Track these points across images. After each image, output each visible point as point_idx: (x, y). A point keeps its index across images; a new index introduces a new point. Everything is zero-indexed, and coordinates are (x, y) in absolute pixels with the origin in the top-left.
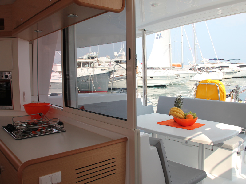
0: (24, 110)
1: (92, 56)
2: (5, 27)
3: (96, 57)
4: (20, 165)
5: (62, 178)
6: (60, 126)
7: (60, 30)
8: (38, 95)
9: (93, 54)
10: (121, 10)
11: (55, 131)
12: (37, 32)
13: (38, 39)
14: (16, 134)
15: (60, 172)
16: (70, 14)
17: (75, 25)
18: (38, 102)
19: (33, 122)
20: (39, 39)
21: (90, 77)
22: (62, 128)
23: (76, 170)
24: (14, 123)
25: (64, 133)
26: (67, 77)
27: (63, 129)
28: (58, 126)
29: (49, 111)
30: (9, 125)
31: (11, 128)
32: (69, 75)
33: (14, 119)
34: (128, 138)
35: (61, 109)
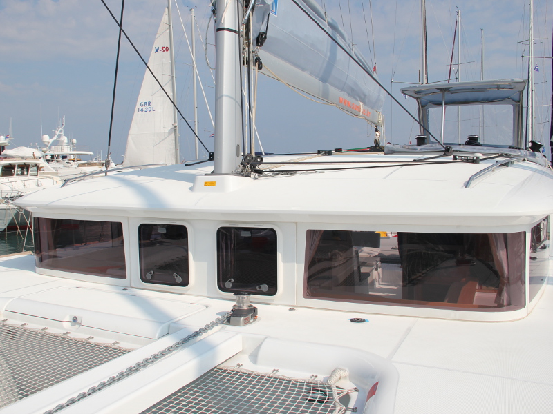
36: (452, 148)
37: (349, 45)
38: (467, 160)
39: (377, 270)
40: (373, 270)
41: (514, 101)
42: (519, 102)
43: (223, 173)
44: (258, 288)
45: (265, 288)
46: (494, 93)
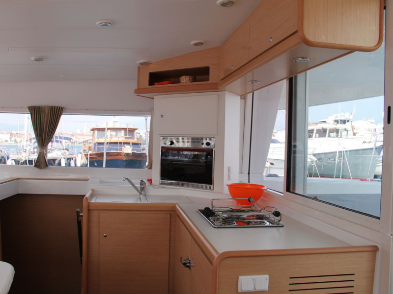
0: (228, 193)
1: (343, 118)
2: (210, 78)
3: (348, 121)
4: (216, 256)
5: (269, 285)
6: (276, 218)
7: (285, 80)
8: (249, 174)
9: (344, 116)
10: (376, 47)
11: (268, 223)
12: (252, 83)
13: (253, 93)
14: (214, 221)
15: (267, 276)
16: (298, 58)
17: (308, 72)
18: (248, 183)
19: (238, 208)
20: (255, 92)
21: (344, 154)
22: (279, 221)
23: (290, 278)
24: (213, 207)
25: (281, 229)
26: (293, 149)
27: (281, 222)
28: (273, 217)
29: (262, 197)
30: (207, 209)
31: (208, 213)
32: (295, 146)
33: (213, 201)
34: (379, 246)
35: (281, 196)
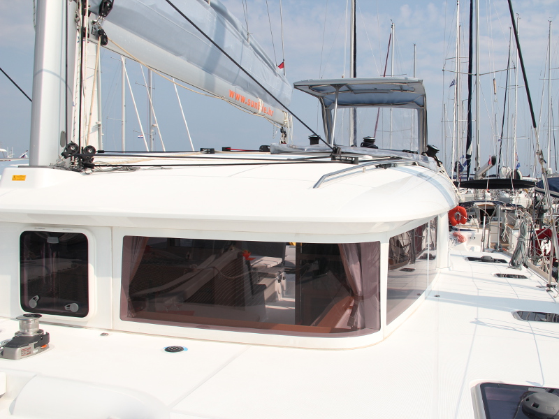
36: (340, 149)
37: (242, 34)
38: (346, 160)
39: (279, 281)
40: (274, 281)
41: (418, 105)
42: (423, 106)
43: (39, 165)
44: (66, 307)
45: (74, 307)
46: (398, 95)
